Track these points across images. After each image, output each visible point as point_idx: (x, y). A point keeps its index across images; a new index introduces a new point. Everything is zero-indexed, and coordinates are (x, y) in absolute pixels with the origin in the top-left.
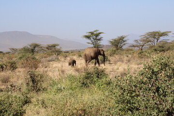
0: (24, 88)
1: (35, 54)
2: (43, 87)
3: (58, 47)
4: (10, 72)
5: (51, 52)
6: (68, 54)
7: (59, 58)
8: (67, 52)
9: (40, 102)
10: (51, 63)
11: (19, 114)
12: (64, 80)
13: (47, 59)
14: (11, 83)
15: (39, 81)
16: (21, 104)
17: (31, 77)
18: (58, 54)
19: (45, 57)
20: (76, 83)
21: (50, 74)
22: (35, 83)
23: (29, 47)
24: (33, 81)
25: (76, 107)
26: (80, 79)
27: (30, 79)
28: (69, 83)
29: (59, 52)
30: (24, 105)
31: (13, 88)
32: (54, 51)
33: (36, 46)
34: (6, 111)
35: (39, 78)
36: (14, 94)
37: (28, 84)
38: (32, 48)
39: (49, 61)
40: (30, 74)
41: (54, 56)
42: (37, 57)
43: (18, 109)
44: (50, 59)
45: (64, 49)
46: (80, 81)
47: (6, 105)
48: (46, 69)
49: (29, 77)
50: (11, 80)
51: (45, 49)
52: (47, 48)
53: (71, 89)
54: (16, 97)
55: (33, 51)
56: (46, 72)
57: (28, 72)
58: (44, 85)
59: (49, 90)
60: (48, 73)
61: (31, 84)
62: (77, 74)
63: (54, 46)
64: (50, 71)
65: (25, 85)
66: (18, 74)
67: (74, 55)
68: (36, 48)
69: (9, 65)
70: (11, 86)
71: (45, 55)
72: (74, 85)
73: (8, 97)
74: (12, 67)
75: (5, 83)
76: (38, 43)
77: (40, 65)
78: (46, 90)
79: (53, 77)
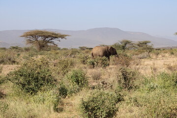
0: (116, 86)
1: (126, 51)
2: (135, 85)
3: (149, 45)
4: (101, 69)
5: (143, 49)
6: (159, 51)
7: (151, 55)
8: (159, 49)
9: (132, 100)
10: (143, 60)
11: (112, 112)
12: (156, 78)
13: (139, 56)
14: (103, 81)
15: (130, 78)
16: (113, 101)
17: (123, 74)
18: (150, 52)
19: (136, 54)
20: (169, 81)
21: (142, 72)
22: (127, 80)
23: (120, 43)
24: (125, 78)
25: (170, 106)
26: (173, 77)
27: (122, 77)
28: (161, 81)
29: (150, 50)
30: (117, 103)
31: (105, 85)
32: (145, 49)
33: (127, 42)
34: (99, 108)
35: (131, 76)
36: (106, 92)
37: (120, 81)
38: (123, 44)
39: (140, 59)
40: (122, 72)
41: (146, 54)
42: (128, 54)
43: (111, 107)
44: (141, 56)
45: (155, 47)
46: (173, 80)
47: (99, 102)
48: (138, 66)
49: (120, 74)
50: (103, 77)
51: (136, 46)
52: (139, 45)
53: (164, 87)
54: (108, 94)
55: (124, 48)
56: (138, 69)
57: (120, 69)
58: (136, 83)
59: (141, 88)
60: (140, 71)
61: (123, 81)
62: (170, 72)
63: (145, 43)
64: (142, 68)
65: (117, 83)
66: (109, 71)
67: (166, 52)
68: (127, 45)
69: (100, 61)
70: (103, 83)
71: (136, 53)
72: (167, 84)
73: (101, 95)
74: (104, 64)
75: (97, 79)
76: (129, 40)
77: (132, 62)
78: (138, 88)
79: (145, 75)
